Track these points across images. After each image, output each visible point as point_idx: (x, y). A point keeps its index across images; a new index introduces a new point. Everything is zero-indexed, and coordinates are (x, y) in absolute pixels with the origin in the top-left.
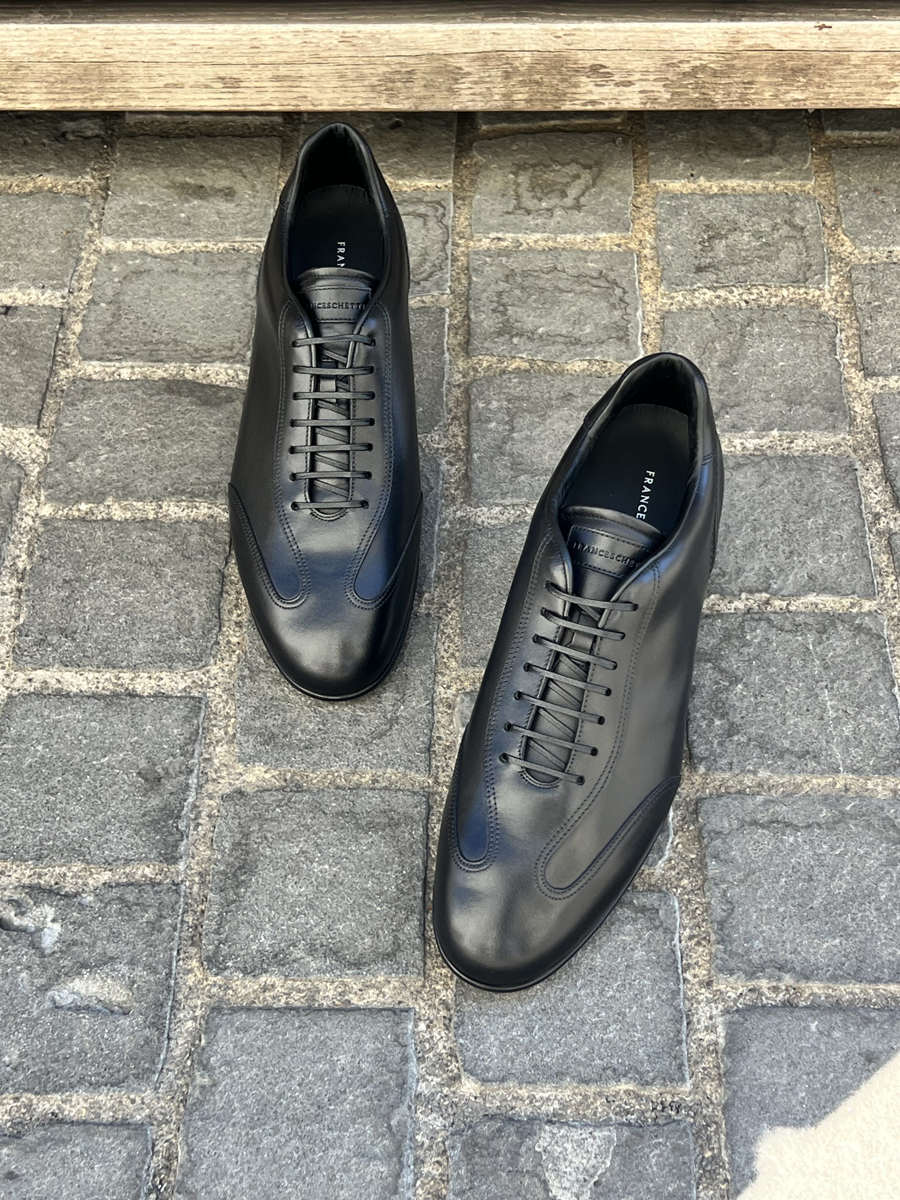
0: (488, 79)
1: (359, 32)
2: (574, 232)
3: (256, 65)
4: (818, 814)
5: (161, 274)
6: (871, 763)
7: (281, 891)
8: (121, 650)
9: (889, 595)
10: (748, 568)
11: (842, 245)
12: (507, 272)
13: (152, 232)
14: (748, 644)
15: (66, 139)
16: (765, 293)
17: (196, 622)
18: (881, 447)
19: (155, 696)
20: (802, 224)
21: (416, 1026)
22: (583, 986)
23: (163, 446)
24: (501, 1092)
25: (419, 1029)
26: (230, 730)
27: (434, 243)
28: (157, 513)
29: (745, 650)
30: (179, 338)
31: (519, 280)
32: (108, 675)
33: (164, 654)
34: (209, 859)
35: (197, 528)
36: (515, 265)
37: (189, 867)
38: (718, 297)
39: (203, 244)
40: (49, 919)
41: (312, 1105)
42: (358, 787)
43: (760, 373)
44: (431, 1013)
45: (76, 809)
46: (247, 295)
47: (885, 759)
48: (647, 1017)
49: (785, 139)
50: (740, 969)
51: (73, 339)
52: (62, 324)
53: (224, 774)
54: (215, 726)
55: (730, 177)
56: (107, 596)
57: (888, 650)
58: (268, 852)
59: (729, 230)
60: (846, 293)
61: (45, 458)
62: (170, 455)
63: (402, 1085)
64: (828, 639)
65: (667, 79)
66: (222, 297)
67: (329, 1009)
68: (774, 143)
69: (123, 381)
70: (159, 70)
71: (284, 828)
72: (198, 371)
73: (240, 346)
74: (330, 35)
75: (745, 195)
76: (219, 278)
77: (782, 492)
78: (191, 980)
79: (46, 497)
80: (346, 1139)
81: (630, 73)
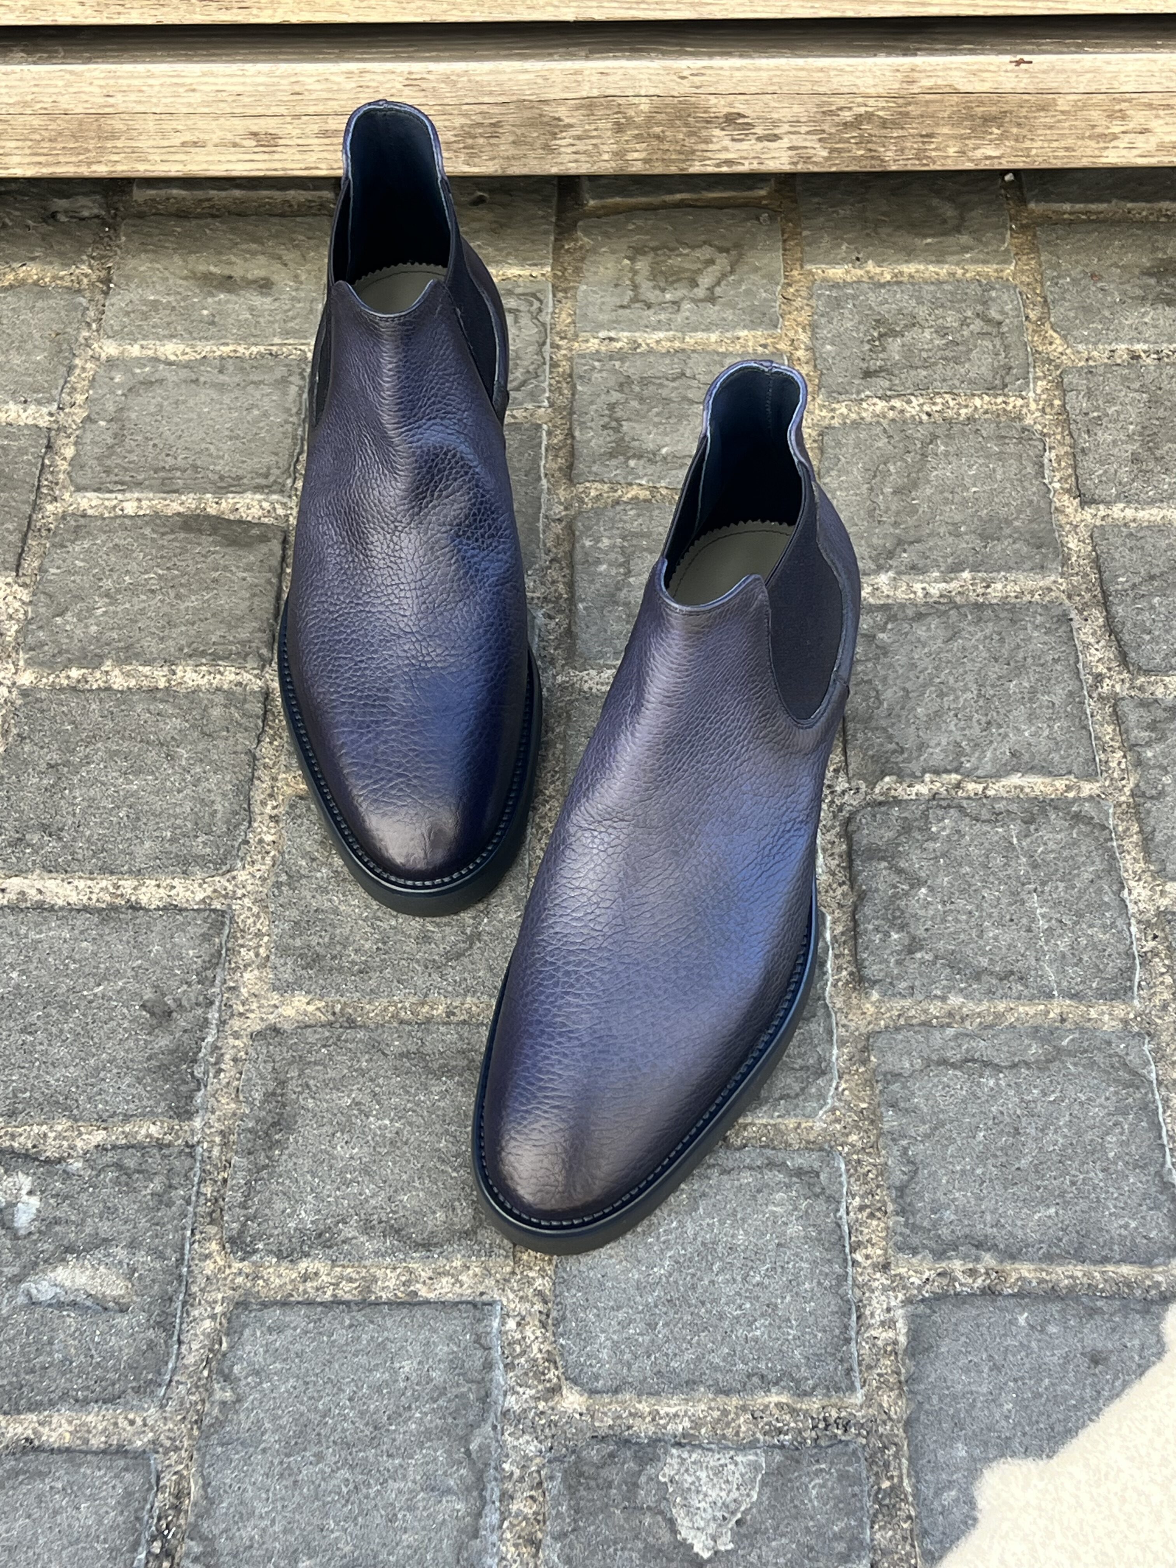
0: (595, 133)
1: (429, 72)
2: (707, 329)
3: (298, 117)
4: (1025, 1050)
5: (177, 385)
6: (1094, 985)
7: (328, 1153)
8: (122, 851)
9: (1115, 775)
10: (932, 743)
11: (1051, 344)
12: (622, 380)
13: (166, 332)
14: (933, 838)
15: (56, 220)
16: (952, 403)
17: (219, 816)
18: (1103, 592)
19: (165, 909)
20: (999, 317)
21: (503, 1324)
22: (722, 1270)
23: (178, 596)
24: (614, 1407)
25: (508, 1327)
26: (262, 951)
27: (530, 344)
28: (169, 681)
29: (930, 845)
30: (199, 463)
31: (637, 389)
32: (104, 883)
33: (177, 856)
34: (234, 1114)
35: (219, 698)
36: (632, 371)
37: (208, 1125)
38: (893, 408)
39: (231, 348)
40: (24, 1192)
41: (367, 1424)
42: (429, 1020)
43: (946, 502)
44: (523, 1308)
45: (60, 1051)
46: (288, 410)
47: (1113, 980)
48: (804, 1310)
49: (976, 214)
50: (925, 1247)
51: (64, 466)
52: (49, 447)
53: (254, 1006)
54: (242, 946)
55: (907, 262)
56: (103, 784)
57: (1115, 844)
58: (311, 1103)
59: (906, 326)
60: (1057, 402)
61: (26, 613)
62: (187, 609)
63: (485, 1398)
64: (1036, 830)
65: (823, 131)
66: (256, 412)
67: (389, 1303)
68: (962, 218)
69: (126, 516)
70: (174, 124)
71: (331, 1074)
72: (224, 505)
73: (278, 472)
74: (393, 76)
75: (926, 283)
76: (250, 389)
77: (976, 648)
78: (209, 1267)
79: (26, 661)
80: (411, 1468)
81: (776, 123)
